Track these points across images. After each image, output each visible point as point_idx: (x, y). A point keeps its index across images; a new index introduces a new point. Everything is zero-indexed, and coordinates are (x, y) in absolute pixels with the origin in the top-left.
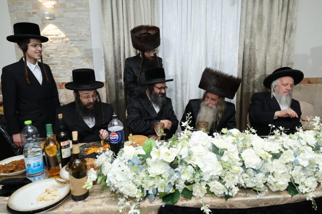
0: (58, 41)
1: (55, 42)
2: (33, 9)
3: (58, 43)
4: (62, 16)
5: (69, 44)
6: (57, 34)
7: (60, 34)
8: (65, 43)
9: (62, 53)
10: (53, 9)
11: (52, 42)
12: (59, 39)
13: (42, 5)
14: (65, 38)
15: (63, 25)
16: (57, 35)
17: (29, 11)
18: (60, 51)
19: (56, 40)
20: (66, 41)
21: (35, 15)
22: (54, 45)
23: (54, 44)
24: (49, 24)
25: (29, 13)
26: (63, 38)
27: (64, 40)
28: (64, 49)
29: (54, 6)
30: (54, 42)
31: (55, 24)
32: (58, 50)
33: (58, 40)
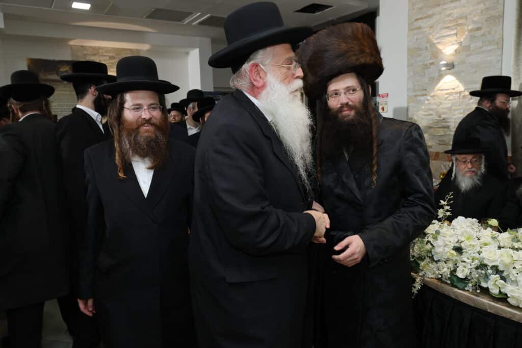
0: (454, 97)
1: (451, 98)
2: (431, 59)
3: (454, 99)
4: (463, 63)
5: (467, 100)
6: (453, 87)
7: (458, 87)
8: (463, 99)
9: (457, 112)
10: (453, 55)
11: (446, 98)
12: (456, 93)
13: (442, 52)
14: (464, 91)
15: (462, 74)
16: (454, 89)
17: (426, 62)
18: (455, 110)
19: (451, 95)
20: (464, 96)
21: (432, 66)
22: (450, 102)
23: (449, 100)
24: (446, 74)
25: (426, 65)
26: (460, 93)
27: (462, 94)
28: (460, 107)
29: (456, 51)
30: (449, 98)
31: (453, 74)
32: (453, 108)
33: (454, 95)
